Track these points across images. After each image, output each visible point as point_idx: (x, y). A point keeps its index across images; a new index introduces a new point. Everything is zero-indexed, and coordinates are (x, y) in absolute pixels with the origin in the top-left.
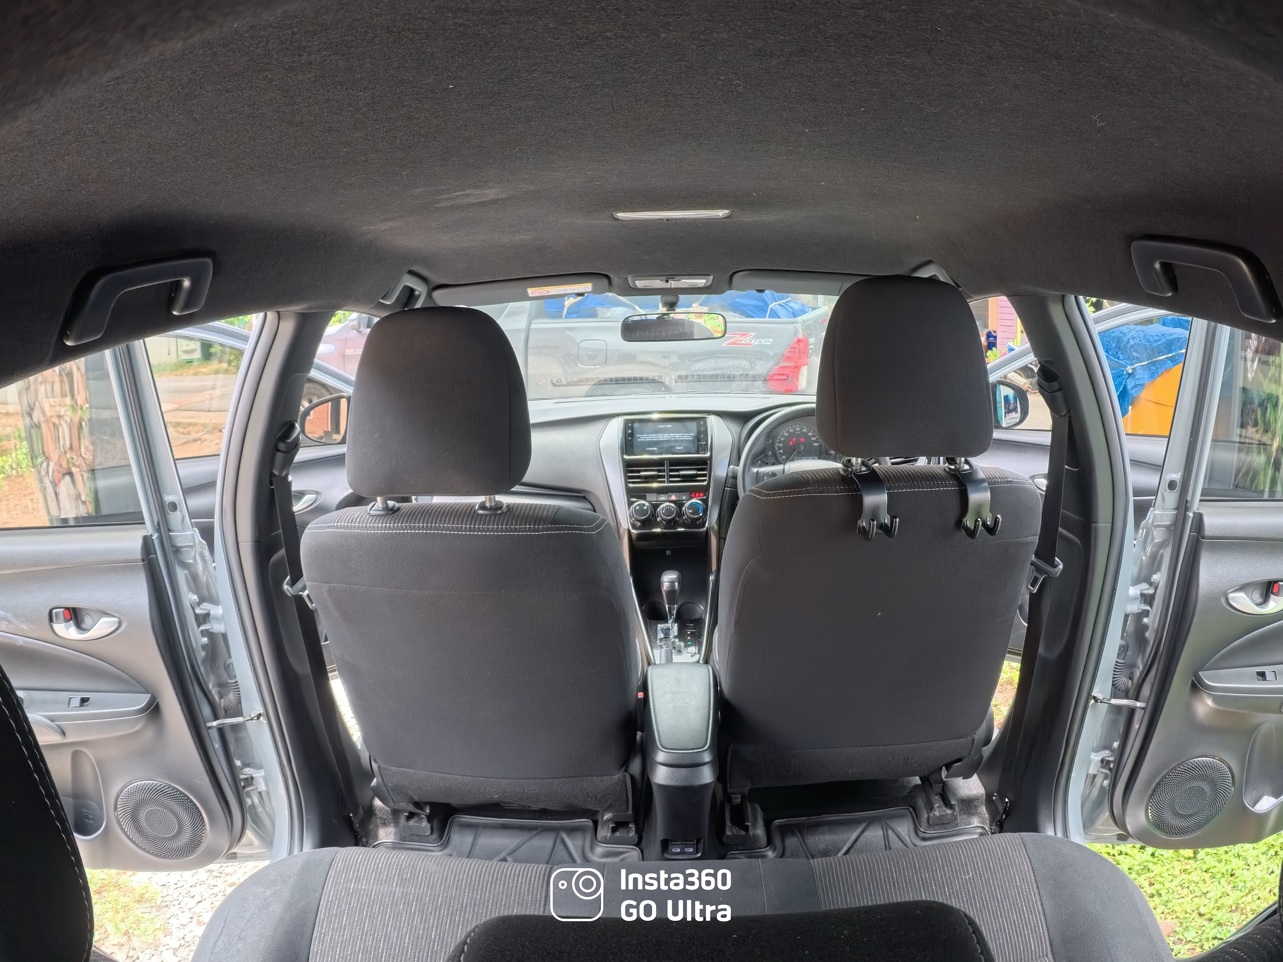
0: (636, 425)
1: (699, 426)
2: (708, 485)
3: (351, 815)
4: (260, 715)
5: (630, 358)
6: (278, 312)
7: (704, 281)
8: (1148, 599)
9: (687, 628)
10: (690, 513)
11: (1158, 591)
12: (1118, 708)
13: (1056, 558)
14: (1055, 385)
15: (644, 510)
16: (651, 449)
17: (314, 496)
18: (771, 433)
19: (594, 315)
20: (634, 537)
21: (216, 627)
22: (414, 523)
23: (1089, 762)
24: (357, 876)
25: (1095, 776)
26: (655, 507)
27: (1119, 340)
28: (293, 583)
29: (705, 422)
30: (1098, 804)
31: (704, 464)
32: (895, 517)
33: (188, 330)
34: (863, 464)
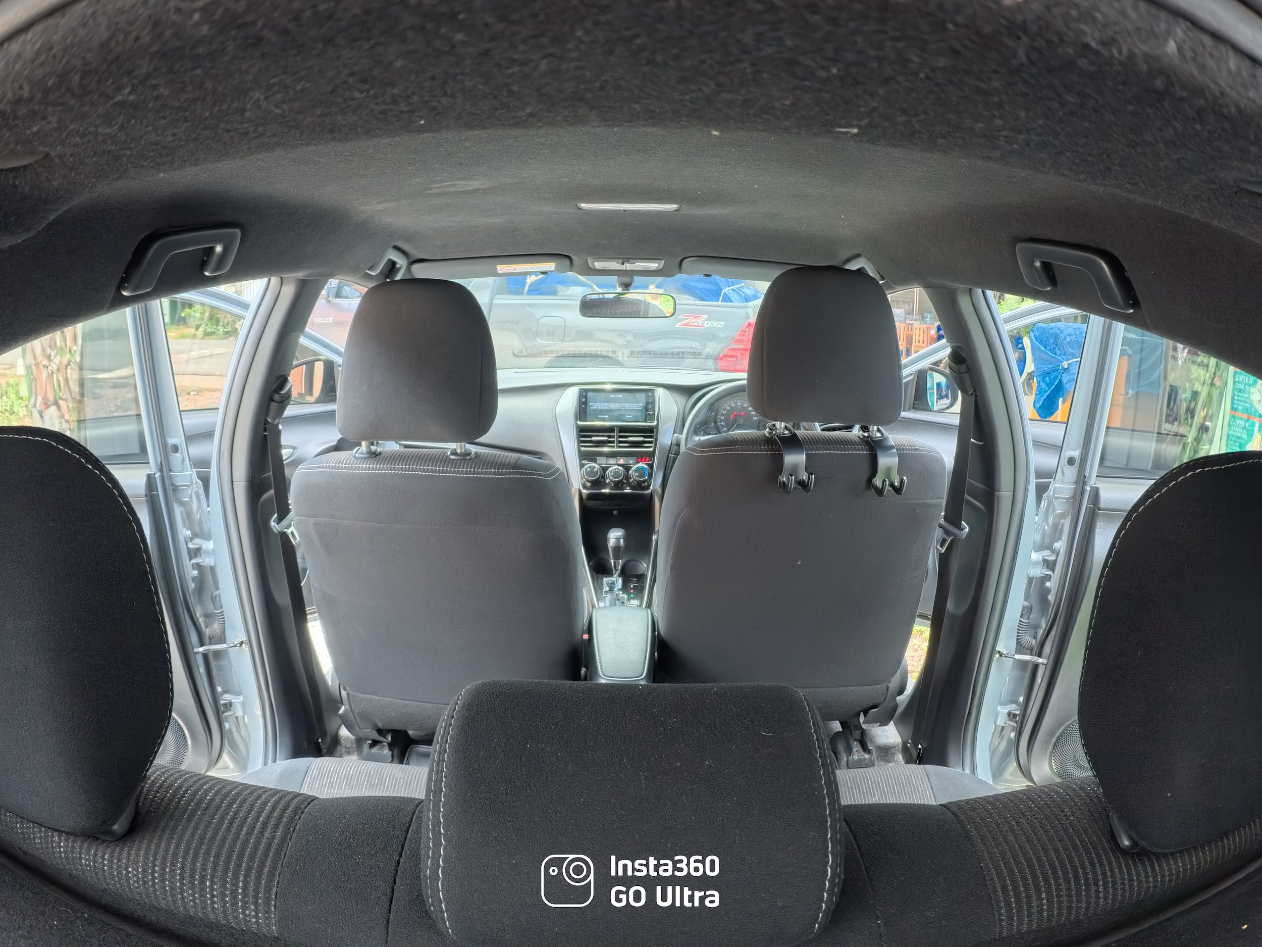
0: (590, 394)
1: (647, 397)
2: (654, 451)
3: (320, 740)
4: (242, 643)
5: (585, 335)
6: (281, 277)
7: (656, 265)
8: (1050, 565)
9: (630, 581)
10: (636, 476)
11: (1059, 557)
12: (1024, 663)
13: (963, 522)
14: (963, 368)
15: (595, 472)
16: (602, 416)
17: (291, 450)
18: (712, 406)
19: (554, 293)
20: (584, 497)
21: (206, 561)
22: (395, 465)
23: (997, 714)
24: (330, 782)
25: (1003, 728)
26: (605, 469)
27: (1056, 337)
28: (279, 520)
29: (653, 393)
30: (1005, 756)
31: (650, 432)
32: (812, 474)
33: (191, 294)
34: (786, 428)
